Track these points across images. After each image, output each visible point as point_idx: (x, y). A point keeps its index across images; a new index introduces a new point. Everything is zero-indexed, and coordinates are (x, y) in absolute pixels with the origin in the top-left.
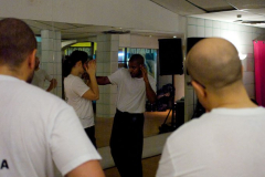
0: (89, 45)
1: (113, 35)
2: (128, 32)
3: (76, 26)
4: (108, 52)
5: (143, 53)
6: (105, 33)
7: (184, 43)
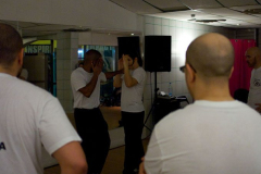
0: (49, 42)
1: (73, 33)
2: (87, 30)
3: (37, 25)
4: (68, 49)
5: (101, 50)
6: (65, 31)
7: (142, 41)
